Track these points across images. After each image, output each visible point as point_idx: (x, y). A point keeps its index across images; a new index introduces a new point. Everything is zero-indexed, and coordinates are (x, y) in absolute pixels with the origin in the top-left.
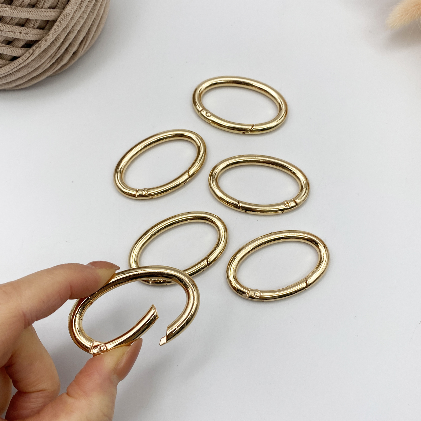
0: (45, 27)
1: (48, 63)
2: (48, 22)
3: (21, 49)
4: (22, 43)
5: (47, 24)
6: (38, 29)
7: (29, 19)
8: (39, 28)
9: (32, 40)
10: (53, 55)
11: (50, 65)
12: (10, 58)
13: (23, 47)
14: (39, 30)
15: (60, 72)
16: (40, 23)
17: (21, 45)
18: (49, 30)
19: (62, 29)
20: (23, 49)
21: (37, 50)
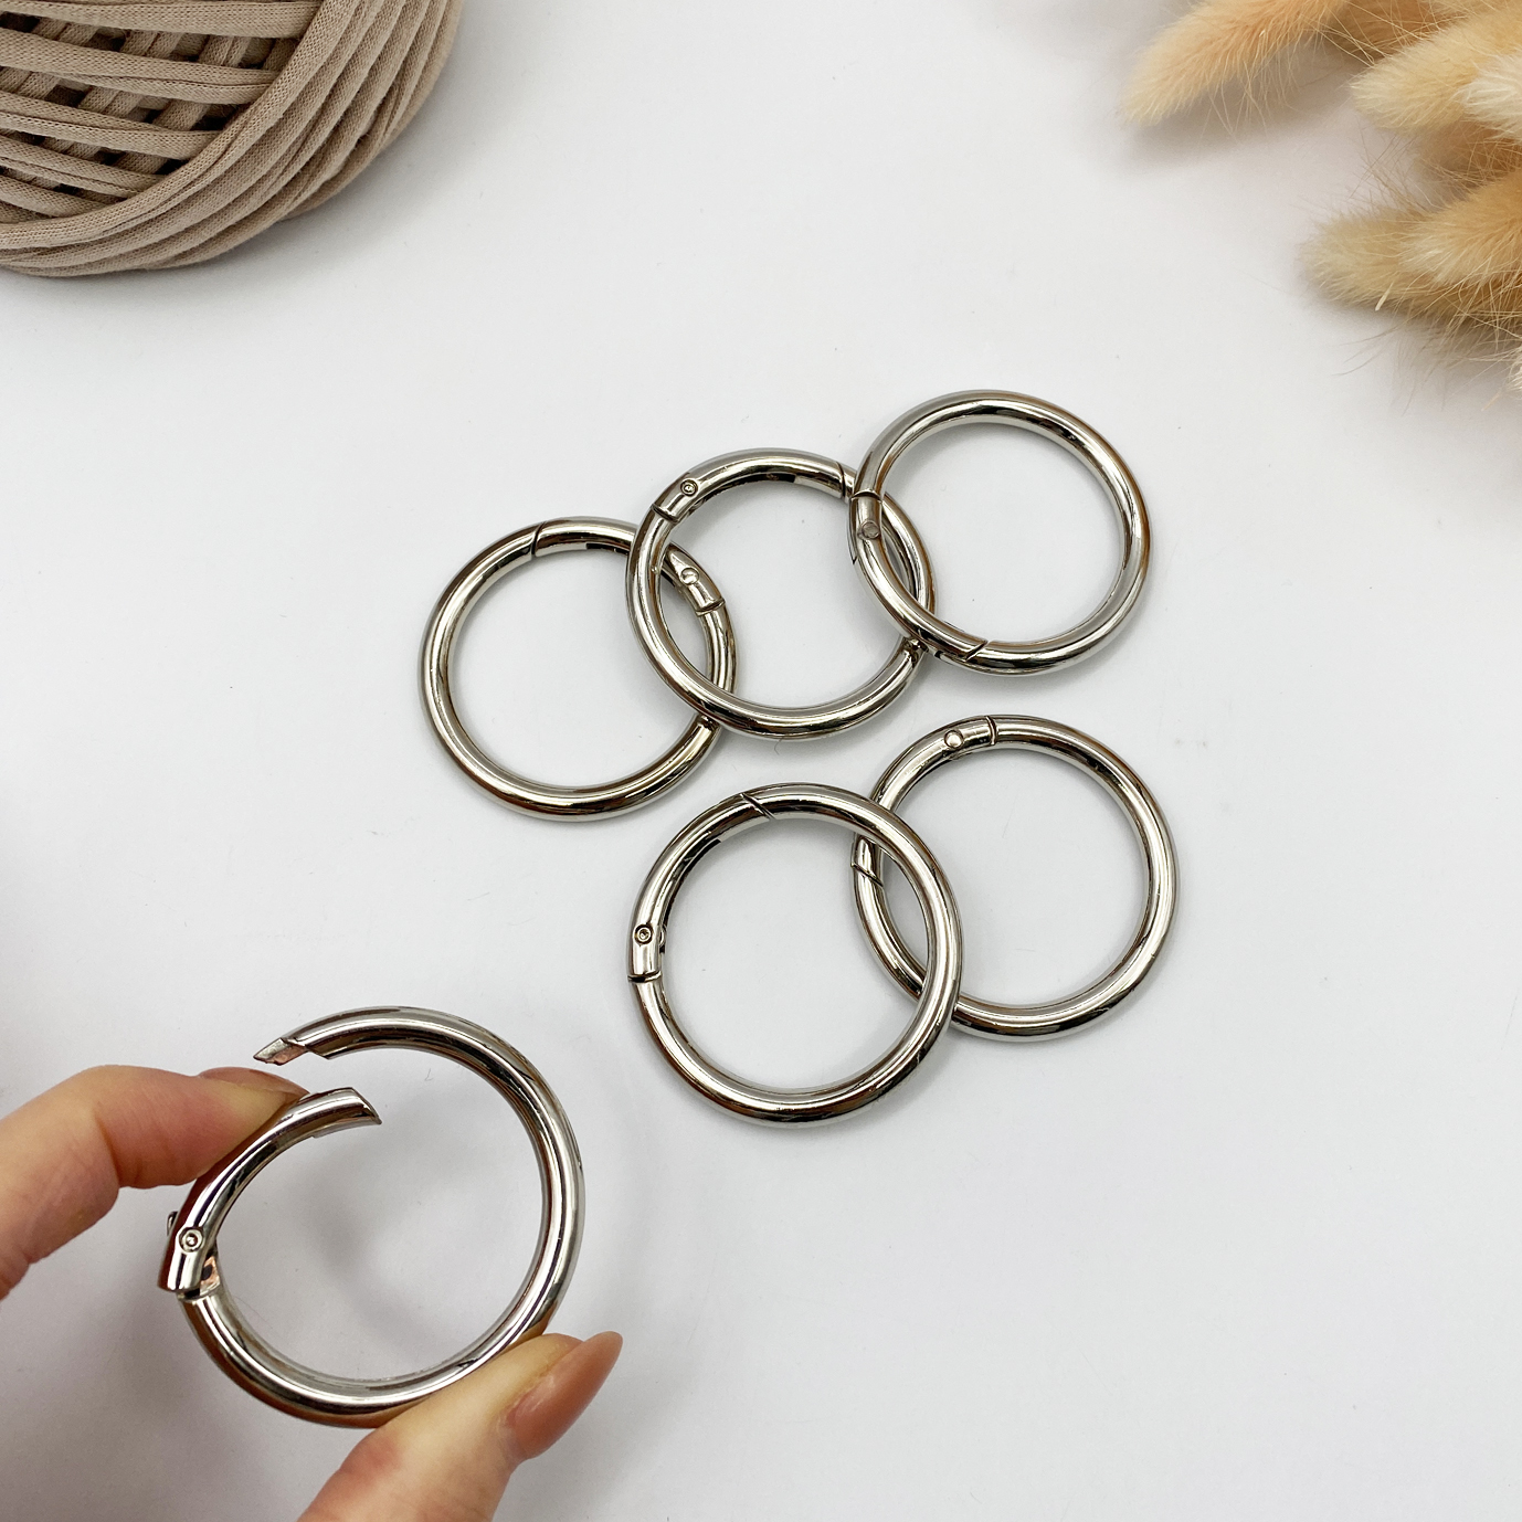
0: (264, 60)
1: (278, 178)
2: (272, 43)
3: (192, 133)
4: (193, 117)
5: (270, 52)
6: (242, 67)
7: (214, 37)
8: (245, 64)
9: (226, 103)
10: (295, 150)
11: (285, 182)
12: (157, 165)
13: (197, 127)
14: (245, 71)
16: (249, 48)
17: (191, 123)
18: (279, 69)
19: (320, 65)
20: (197, 133)
21: (245, 134)
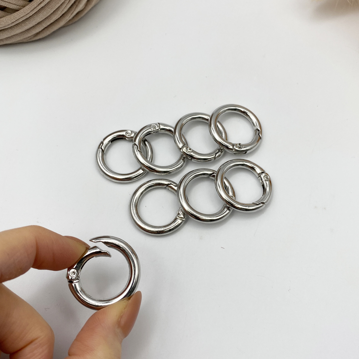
1: (67, 4)
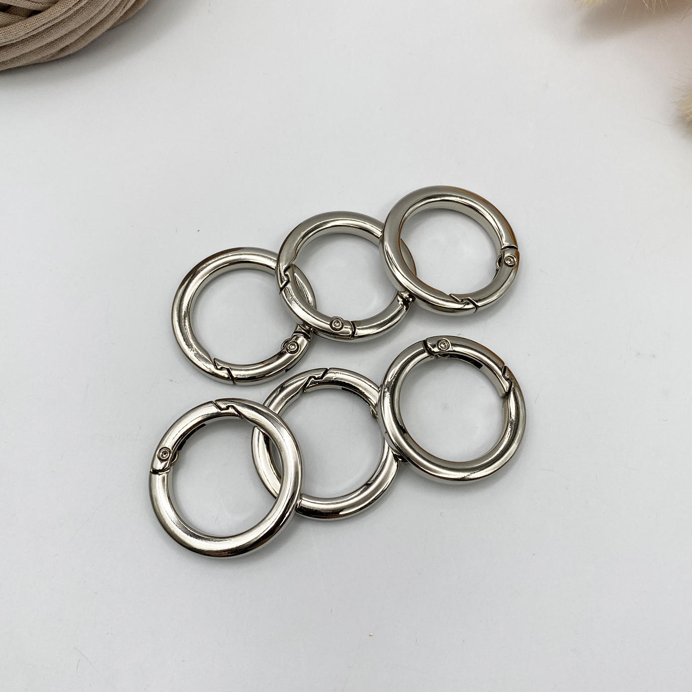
15: (132, 14)
